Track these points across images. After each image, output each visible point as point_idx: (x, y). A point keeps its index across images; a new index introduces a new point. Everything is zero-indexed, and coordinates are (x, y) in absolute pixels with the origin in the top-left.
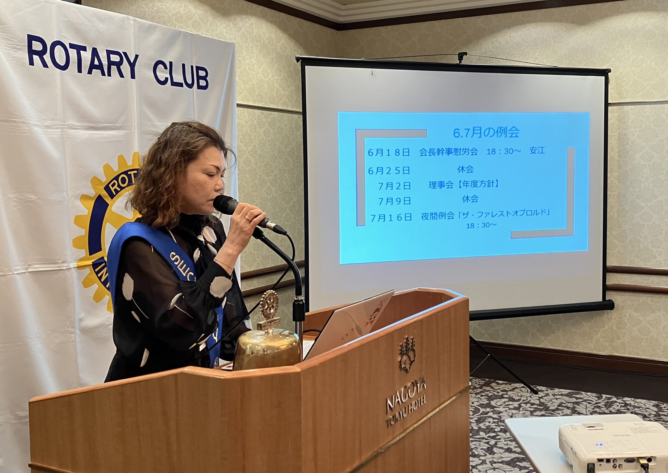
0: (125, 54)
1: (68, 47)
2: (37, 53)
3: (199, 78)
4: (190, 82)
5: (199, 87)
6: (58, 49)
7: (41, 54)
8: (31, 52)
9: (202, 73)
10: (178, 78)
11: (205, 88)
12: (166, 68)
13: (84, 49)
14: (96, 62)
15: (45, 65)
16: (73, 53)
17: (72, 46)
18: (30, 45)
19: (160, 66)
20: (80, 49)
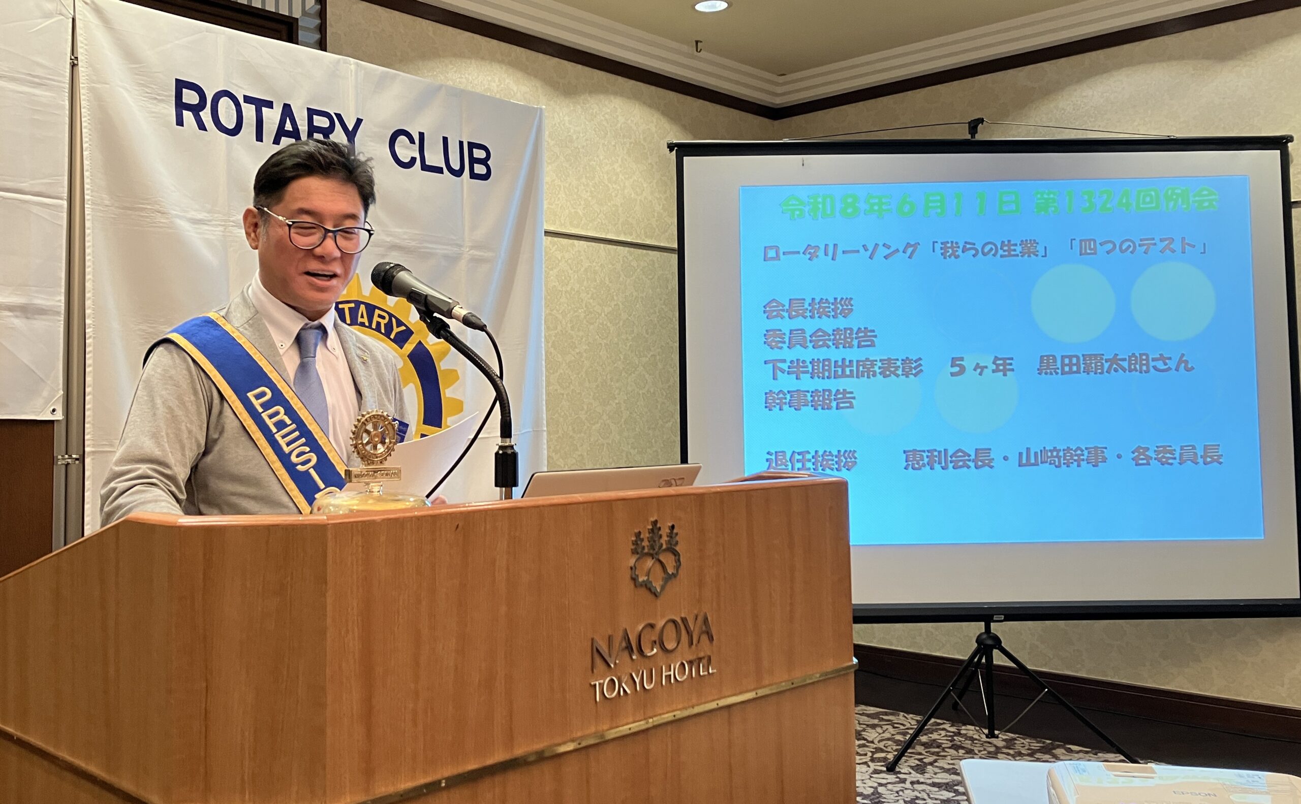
0: (339, 116)
1: (241, 100)
2: (189, 107)
3: (473, 161)
4: (456, 166)
5: (473, 176)
6: (224, 102)
7: (196, 110)
8: (180, 106)
9: (479, 154)
10: (435, 158)
11: (486, 177)
12: (412, 141)
13: (270, 104)
14: (288, 127)
15: (202, 127)
16: (249, 111)
17: (248, 99)
18: (179, 96)
19: (402, 139)
20: (260, 104)
